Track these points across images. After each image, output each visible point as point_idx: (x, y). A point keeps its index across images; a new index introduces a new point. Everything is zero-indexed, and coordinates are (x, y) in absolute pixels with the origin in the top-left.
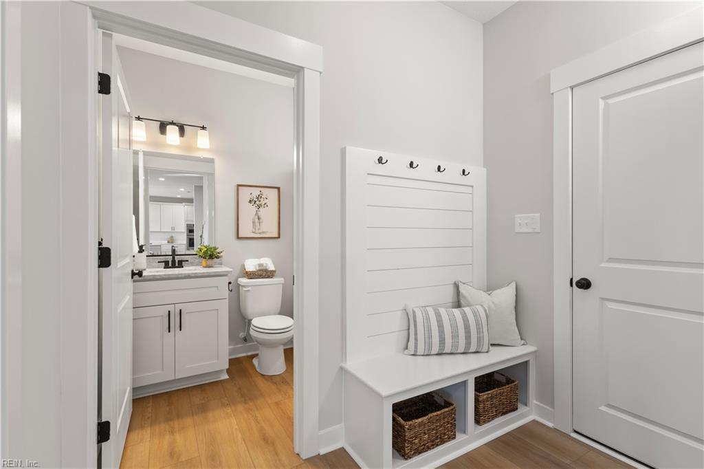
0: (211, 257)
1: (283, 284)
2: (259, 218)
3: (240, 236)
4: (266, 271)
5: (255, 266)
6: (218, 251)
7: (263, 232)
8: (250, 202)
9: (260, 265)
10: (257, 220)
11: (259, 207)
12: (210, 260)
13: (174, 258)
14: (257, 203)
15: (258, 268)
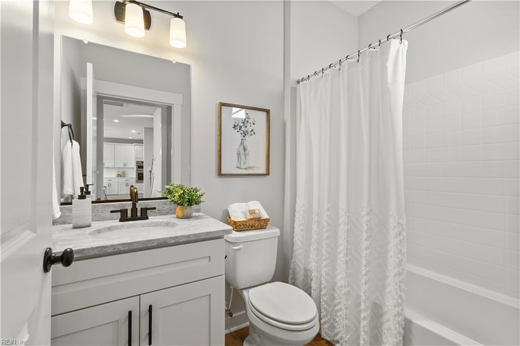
0: (190, 202)
1: (278, 237)
2: (245, 149)
3: (223, 172)
4: (259, 219)
5: (245, 213)
6: (198, 193)
7: (250, 168)
8: (235, 127)
9: (252, 212)
10: (242, 151)
11: (245, 134)
12: (188, 208)
13: (134, 205)
14: (243, 129)
15: (249, 217)
